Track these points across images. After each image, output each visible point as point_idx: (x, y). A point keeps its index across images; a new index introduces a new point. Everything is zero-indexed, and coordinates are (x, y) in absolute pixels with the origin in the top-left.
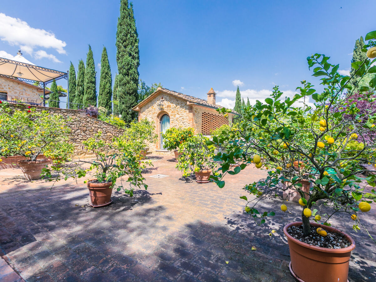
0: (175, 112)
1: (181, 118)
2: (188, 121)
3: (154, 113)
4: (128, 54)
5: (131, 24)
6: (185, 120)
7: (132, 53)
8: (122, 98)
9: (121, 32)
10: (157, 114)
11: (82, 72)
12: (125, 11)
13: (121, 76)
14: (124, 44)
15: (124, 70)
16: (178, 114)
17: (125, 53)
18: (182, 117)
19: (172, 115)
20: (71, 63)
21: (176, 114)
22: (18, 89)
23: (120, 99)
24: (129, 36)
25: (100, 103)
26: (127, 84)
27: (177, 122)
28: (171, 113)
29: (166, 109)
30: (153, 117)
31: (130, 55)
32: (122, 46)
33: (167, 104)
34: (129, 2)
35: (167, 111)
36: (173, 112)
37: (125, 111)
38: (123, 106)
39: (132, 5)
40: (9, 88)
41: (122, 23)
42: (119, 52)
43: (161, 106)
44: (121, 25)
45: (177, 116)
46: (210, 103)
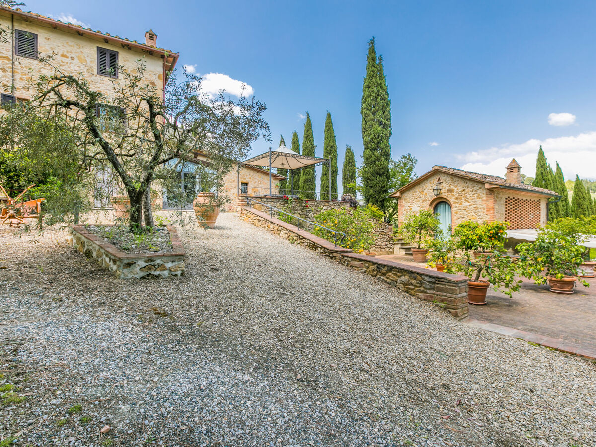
0: (461, 199)
1: (472, 207)
2: (485, 211)
3: (424, 200)
4: (378, 123)
5: (381, 84)
6: (479, 210)
7: (383, 120)
8: (370, 180)
9: (369, 96)
10: (429, 202)
11: (296, 147)
12: (373, 68)
13: (368, 152)
14: (372, 111)
15: (373, 144)
16: (466, 200)
17: (374, 122)
18: (475, 206)
19: (456, 203)
20: (282, 136)
21: (463, 201)
22: (257, 178)
23: (367, 182)
24: (379, 99)
25: (324, 186)
26: (377, 162)
27: (465, 212)
28: (454, 200)
29: (446, 194)
30: (424, 206)
31: (380, 123)
32: (371, 114)
33: (447, 188)
34: (378, 56)
35: (446, 197)
36: (457, 198)
37: (373, 197)
38: (371, 191)
39: (381, 59)
40: (250, 178)
41: (370, 85)
42: (365, 121)
43: (439, 191)
44: (369, 88)
45: (466, 204)
46: (512, 181)
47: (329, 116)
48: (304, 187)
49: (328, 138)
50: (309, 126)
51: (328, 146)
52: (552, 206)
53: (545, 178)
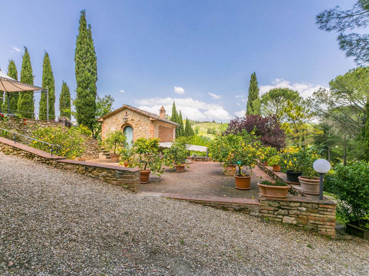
0: (138, 125)
1: (144, 130)
2: (150, 132)
3: (118, 125)
4: (88, 70)
5: (90, 44)
6: (147, 132)
7: (92, 69)
8: (82, 109)
9: (81, 50)
10: (121, 126)
11: (13, 74)
12: (84, 31)
13: (80, 88)
14: (83, 61)
15: (84, 84)
16: (141, 126)
17: (85, 69)
18: (145, 129)
19: (135, 127)
21: (139, 126)
23: (79, 109)
24: (89, 54)
25: (42, 109)
26: (87, 97)
27: (140, 133)
28: (135, 126)
29: (130, 122)
30: (118, 128)
31: (90, 71)
32: (82, 63)
33: (131, 118)
34: (88, 24)
35: (131, 124)
36: (136, 125)
37: (84, 121)
38: (83, 116)
39: (90, 27)
41: (82, 42)
42: (78, 67)
43: (126, 120)
44: (81, 44)
45: (140, 128)
46: (162, 118)
47: (47, 55)
48: (22, 108)
49: (46, 72)
50: (27, 58)
51: (46, 79)
52: (178, 131)
53: (175, 117)
